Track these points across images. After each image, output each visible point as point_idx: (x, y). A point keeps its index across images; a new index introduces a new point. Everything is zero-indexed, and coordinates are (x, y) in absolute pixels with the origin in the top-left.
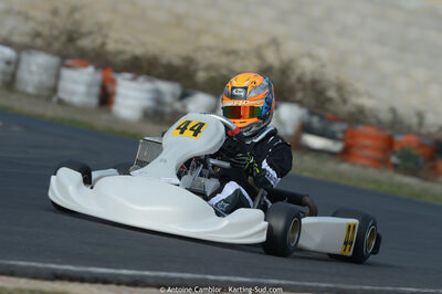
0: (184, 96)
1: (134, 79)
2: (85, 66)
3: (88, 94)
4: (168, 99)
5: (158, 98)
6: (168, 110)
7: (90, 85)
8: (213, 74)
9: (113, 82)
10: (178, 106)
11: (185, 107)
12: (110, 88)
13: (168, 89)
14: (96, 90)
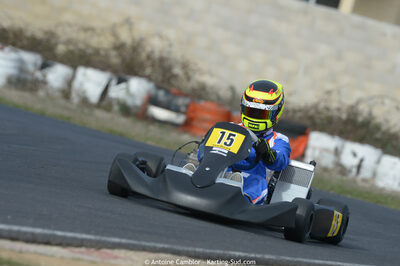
0: (44, 66)
4: (31, 68)
6: (29, 77)
8: (71, 47)
10: (39, 75)
11: (45, 76)
13: (31, 59)
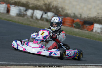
0: (26, 10)
1: (15, 7)
2: (4, 3)
3: (4, 10)
4: (22, 11)
5: (20, 11)
6: (22, 13)
7: (4, 8)
8: (33, 5)
9: (10, 7)
10: (25, 13)
11: (26, 13)
12: (9, 9)
13: (22, 9)
14: (6, 9)
